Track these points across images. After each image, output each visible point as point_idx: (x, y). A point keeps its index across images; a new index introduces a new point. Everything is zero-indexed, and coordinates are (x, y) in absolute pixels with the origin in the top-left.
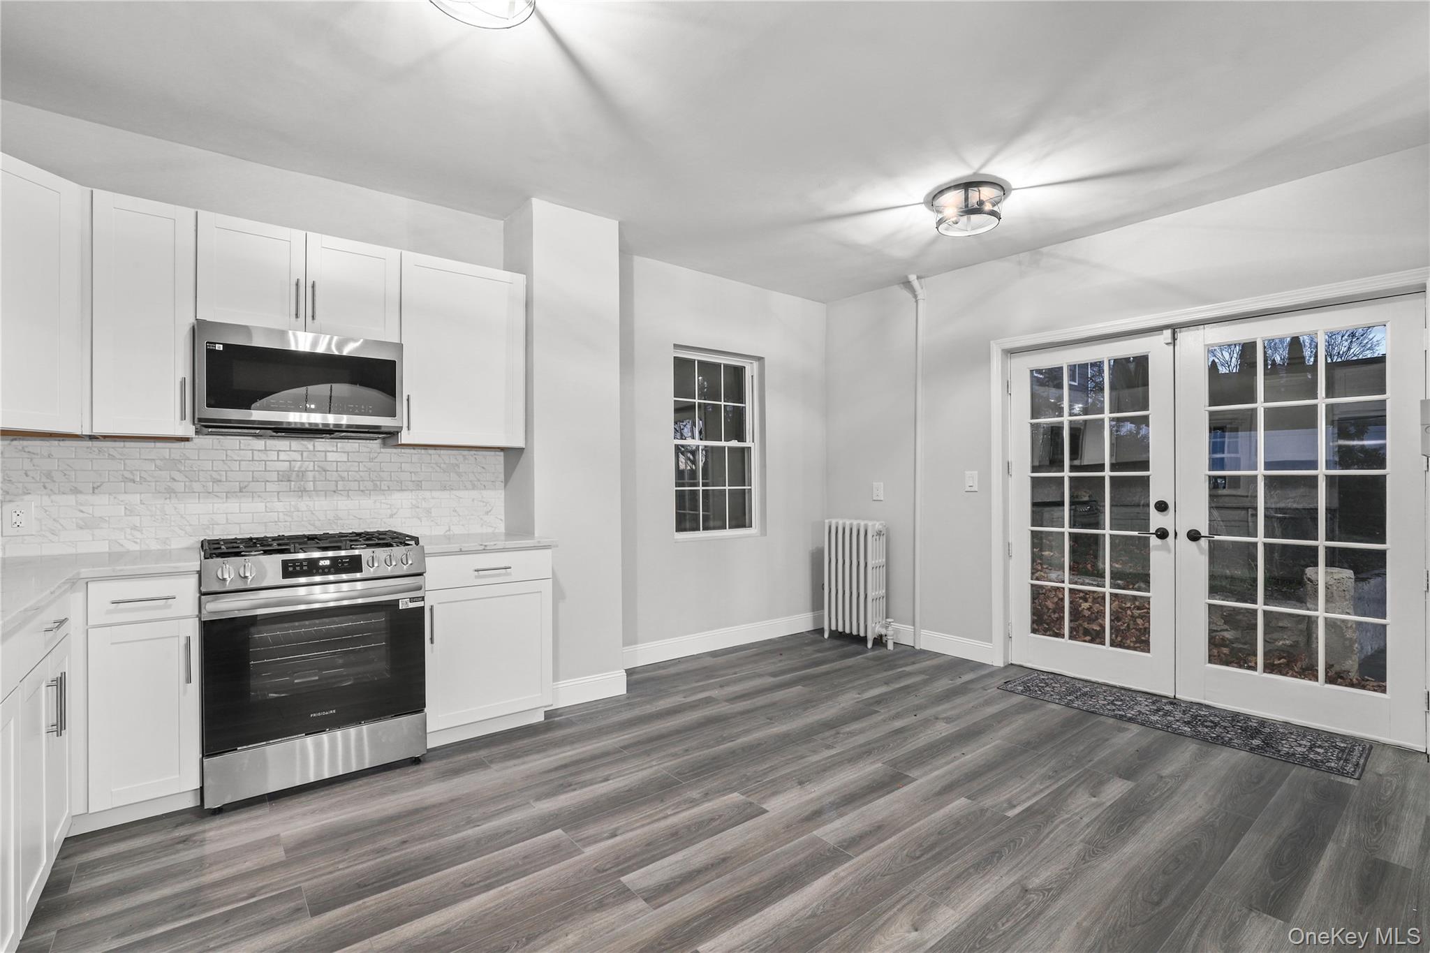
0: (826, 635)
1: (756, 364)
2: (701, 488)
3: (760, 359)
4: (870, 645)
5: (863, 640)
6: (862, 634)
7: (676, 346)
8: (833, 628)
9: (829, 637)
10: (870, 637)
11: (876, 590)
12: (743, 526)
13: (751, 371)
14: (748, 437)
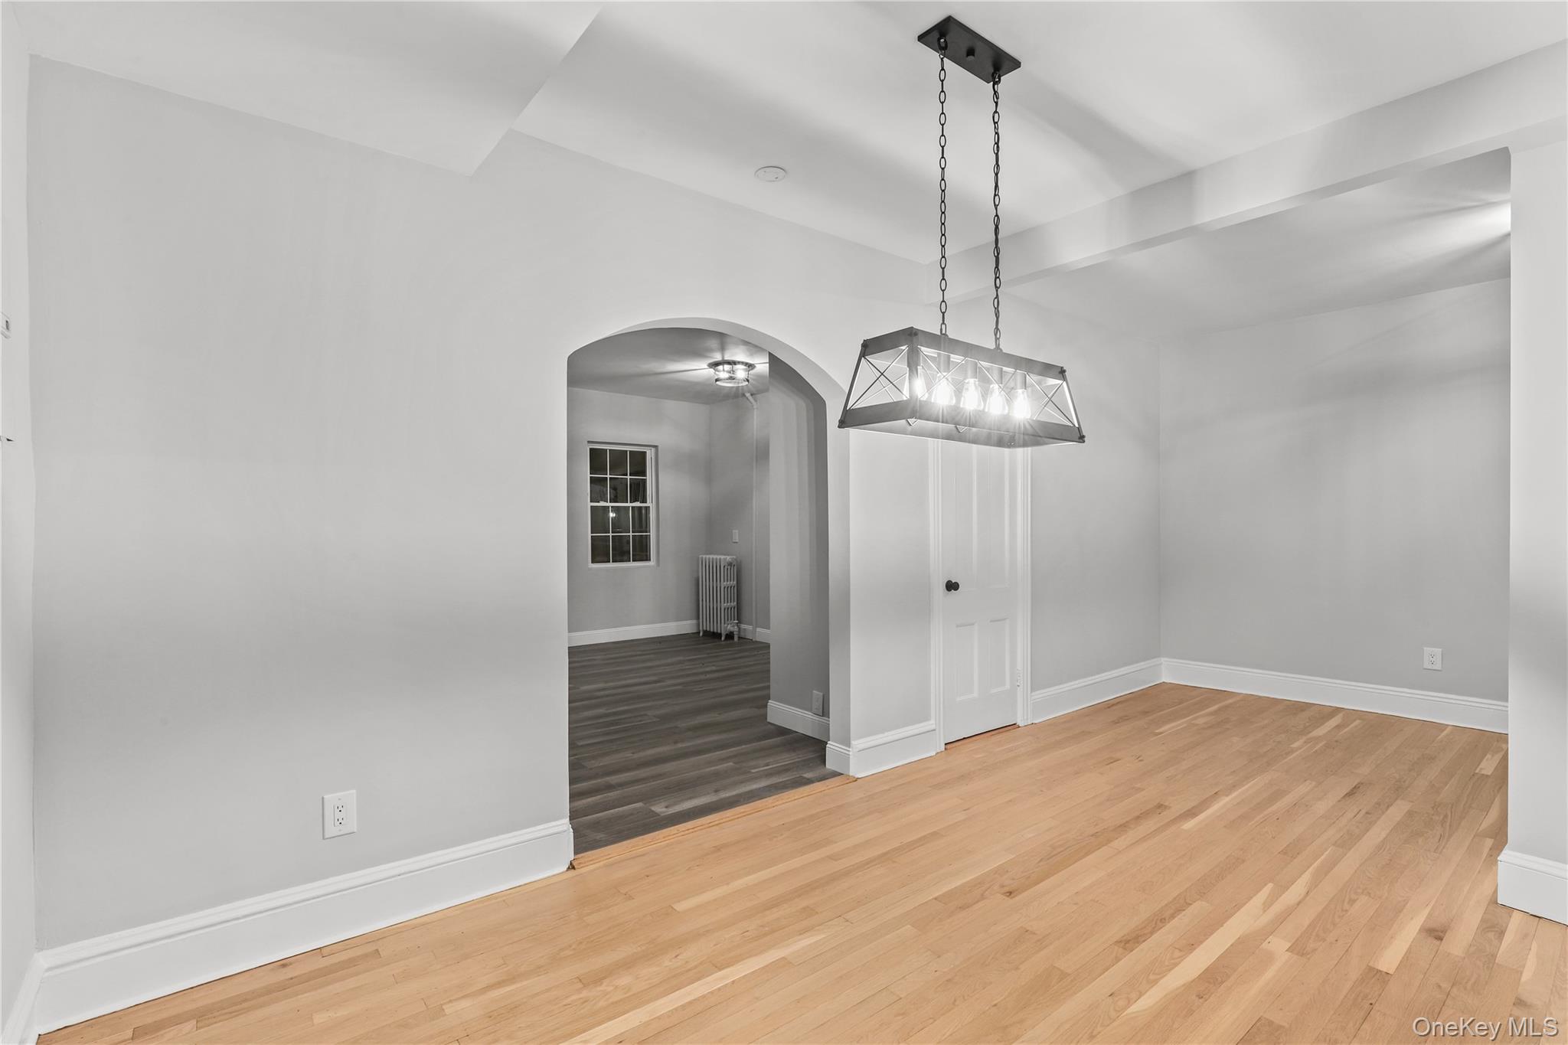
0: (701, 634)
1: (653, 449)
2: (611, 534)
3: (656, 447)
4: (723, 638)
5: (720, 635)
6: (719, 631)
7: (589, 442)
8: (705, 629)
9: (703, 635)
10: (724, 635)
11: (728, 602)
12: (647, 560)
13: (650, 454)
14: (649, 499)
